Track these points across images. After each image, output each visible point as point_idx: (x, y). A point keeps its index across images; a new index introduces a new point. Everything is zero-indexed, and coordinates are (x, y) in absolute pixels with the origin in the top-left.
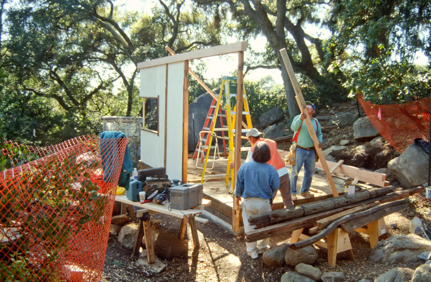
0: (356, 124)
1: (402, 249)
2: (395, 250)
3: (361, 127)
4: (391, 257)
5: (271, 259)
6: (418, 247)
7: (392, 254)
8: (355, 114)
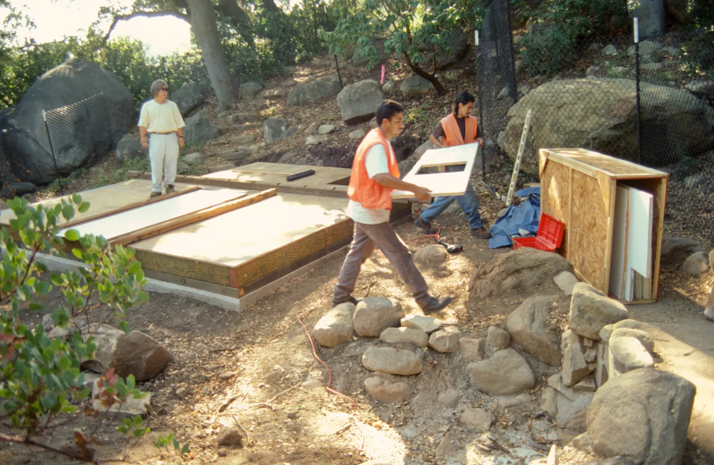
0: (342, 97)
1: (518, 271)
2: (508, 275)
3: (350, 100)
4: (504, 287)
5: (332, 334)
6: (538, 263)
7: (504, 282)
8: (329, 80)
